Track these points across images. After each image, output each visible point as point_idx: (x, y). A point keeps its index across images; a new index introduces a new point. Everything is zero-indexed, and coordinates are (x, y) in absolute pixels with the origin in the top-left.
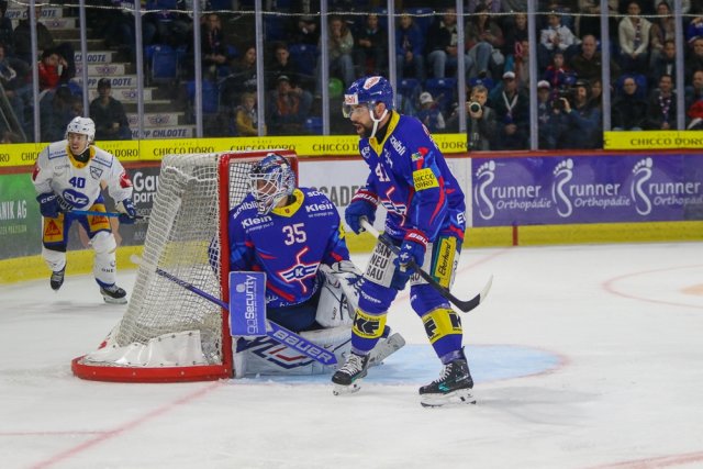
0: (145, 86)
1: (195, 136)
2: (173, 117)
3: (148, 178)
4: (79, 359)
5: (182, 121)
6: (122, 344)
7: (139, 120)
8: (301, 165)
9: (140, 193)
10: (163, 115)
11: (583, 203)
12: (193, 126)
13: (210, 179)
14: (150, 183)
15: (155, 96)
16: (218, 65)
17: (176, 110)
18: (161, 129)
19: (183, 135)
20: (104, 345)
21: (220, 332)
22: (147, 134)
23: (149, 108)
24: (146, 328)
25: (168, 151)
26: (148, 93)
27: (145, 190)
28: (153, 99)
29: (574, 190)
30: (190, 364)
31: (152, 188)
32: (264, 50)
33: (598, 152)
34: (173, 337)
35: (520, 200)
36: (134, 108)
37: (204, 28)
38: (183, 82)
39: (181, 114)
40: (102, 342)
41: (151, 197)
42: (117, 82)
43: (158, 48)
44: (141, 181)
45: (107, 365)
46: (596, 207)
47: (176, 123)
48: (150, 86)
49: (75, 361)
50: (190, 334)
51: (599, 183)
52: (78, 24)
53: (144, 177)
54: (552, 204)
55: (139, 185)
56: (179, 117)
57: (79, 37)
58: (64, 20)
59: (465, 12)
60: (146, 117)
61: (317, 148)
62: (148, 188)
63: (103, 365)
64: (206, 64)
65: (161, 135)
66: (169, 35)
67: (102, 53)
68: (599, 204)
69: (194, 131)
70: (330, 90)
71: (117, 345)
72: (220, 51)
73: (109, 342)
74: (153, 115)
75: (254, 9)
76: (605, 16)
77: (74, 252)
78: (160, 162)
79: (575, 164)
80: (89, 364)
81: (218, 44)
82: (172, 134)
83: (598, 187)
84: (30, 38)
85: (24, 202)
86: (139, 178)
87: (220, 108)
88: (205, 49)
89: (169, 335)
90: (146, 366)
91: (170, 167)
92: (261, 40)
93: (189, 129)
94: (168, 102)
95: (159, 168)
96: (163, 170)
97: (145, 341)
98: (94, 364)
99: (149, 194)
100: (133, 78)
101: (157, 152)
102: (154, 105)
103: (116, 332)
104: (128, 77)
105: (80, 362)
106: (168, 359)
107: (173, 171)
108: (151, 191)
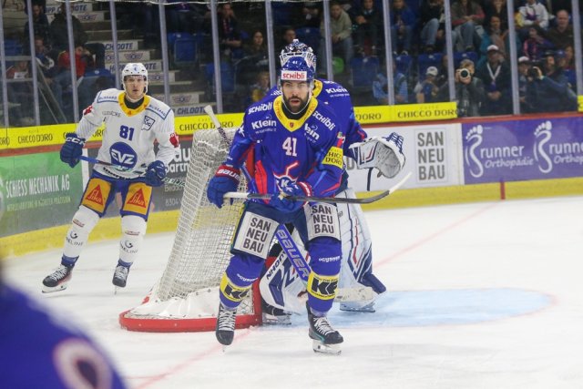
0: (170, 69)
2: (195, 96)
4: (126, 313)
5: (202, 99)
6: (163, 299)
10: (188, 94)
11: (562, 160)
12: (214, 104)
15: (178, 78)
16: (233, 48)
17: (201, 90)
18: (184, 107)
20: (147, 300)
23: (174, 89)
24: (183, 283)
25: (193, 126)
26: (172, 75)
28: (177, 80)
29: (554, 148)
31: (180, 159)
32: (274, 34)
33: (573, 115)
34: (209, 291)
35: (505, 159)
37: (220, 16)
38: (201, 65)
39: (203, 93)
40: (145, 297)
41: (179, 167)
43: (179, 36)
45: (151, 318)
46: (573, 164)
47: (197, 101)
48: (174, 69)
49: (122, 315)
51: (575, 142)
52: (107, 16)
54: (535, 161)
56: (200, 96)
57: (110, 28)
58: (94, 13)
60: (171, 96)
63: (147, 318)
64: (222, 47)
65: (184, 112)
66: (188, 23)
67: (130, 42)
68: (576, 161)
69: (215, 108)
70: (334, 67)
71: (159, 300)
72: (235, 36)
73: (151, 297)
74: (177, 95)
77: (112, 218)
78: (191, 136)
79: (553, 125)
80: (136, 318)
81: (231, 29)
82: (195, 112)
83: (574, 145)
84: (66, 30)
85: (67, 176)
87: (236, 87)
88: (222, 35)
89: (206, 289)
90: (186, 318)
91: (201, 142)
92: (271, 25)
94: (190, 83)
95: (192, 141)
96: (195, 144)
97: (184, 295)
98: (140, 318)
99: (177, 165)
100: (158, 63)
101: (183, 128)
102: (178, 86)
103: (157, 288)
104: (153, 62)
105: (126, 316)
106: (205, 311)
107: (204, 145)
108: (179, 162)
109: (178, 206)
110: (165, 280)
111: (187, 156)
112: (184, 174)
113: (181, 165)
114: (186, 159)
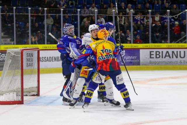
0: (2, 32)
1: (14, 44)
2: (9, 40)
3: (3, 55)
5: (11, 41)
8: (41, 52)
10: (6, 39)
13: (18, 55)
14: (3, 56)
17: (10, 38)
18: (6, 43)
19: (11, 44)
21: (21, 92)
22: (2, 44)
24: (2, 91)
25: (7, 48)
27: (2, 57)
28: (4, 35)
30: (13, 100)
31: (4, 57)
39: (11, 39)
41: (3, 59)
48: (3, 32)
50: (13, 93)
53: (2, 54)
59: (80, 14)
60: (2, 40)
61: (44, 47)
62: (3, 57)
65: (5, 44)
69: (14, 43)
74: (4, 39)
75: (28, 13)
76: (114, 16)
78: (6, 50)
82: (9, 44)
89: (9, 93)
90: (3, 101)
92: (30, 21)
93: (12, 43)
94: (7, 36)
96: (7, 52)
97: (2, 95)
101: (5, 48)
102: (4, 37)
106: (8, 99)
107: (9, 53)
109: (2, 70)
112: (4, 61)
114: (5, 57)
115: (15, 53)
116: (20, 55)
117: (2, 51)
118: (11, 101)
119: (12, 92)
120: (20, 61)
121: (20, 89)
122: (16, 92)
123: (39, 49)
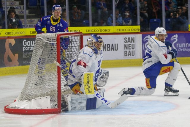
0: (27, 9)
3: (28, 42)
4: (7, 106)
6: (21, 100)
7: (24, 21)
9: (25, 47)
10: (33, 19)
11: (181, 50)
13: (53, 43)
17: (38, 18)
18: (32, 24)
20: (15, 101)
21: (57, 97)
22: (27, 26)
23: (28, 17)
24: (30, 95)
26: (27, 11)
27: (27, 46)
28: (29, 13)
29: (178, 45)
30: (46, 108)
31: (30, 45)
33: (186, 32)
34: (40, 98)
36: (23, 17)
41: (29, 48)
42: (17, 8)
44: (26, 43)
45: (17, 108)
46: (186, 51)
49: (5, 107)
50: (46, 98)
51: (187, 43)
53: (27, 42)
55: (25, 44)
60: (27, 20)
61: (87, 31)
62: (28, 45)
63: (15, 108)
71: (20, 100)
73: (17, 100)
74: (29, 20)
78: (35, 36)
79: (178, 36)
80: (11, 108)
86: (25, 42)
90: (31, 109)
91: (39, 37)
94: (34, 15)
95: (35, 38)
96: (37, 38)
97: (30, 100)
98: (12, 108)
99: (28, 48)
100: (22, 6)
101: (31, 33)
102: (29, 16)
103: (19, 96)
104: (20, 6)
105: (7, 107)
106: (38, 106)
107: (40, 39)
108: (29, 46)
109: (29, 64)
110: (23, 93)
111: (32, 44)
113: (30, 47)
114: (32, 45)
115: (48, 39)
116: (55, 43)
117: (27, 37)
118: (43, 109)
119: (44, 96)
120: (56, 51)
121: (56, 91)
122: (50, 96)
123: (82, 34)
